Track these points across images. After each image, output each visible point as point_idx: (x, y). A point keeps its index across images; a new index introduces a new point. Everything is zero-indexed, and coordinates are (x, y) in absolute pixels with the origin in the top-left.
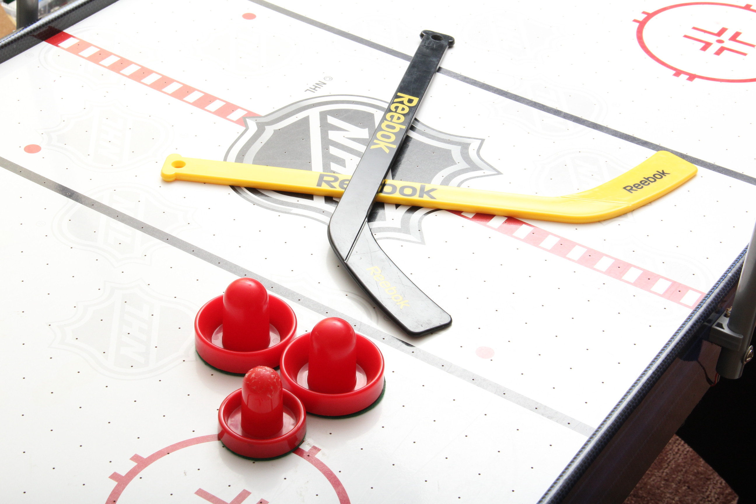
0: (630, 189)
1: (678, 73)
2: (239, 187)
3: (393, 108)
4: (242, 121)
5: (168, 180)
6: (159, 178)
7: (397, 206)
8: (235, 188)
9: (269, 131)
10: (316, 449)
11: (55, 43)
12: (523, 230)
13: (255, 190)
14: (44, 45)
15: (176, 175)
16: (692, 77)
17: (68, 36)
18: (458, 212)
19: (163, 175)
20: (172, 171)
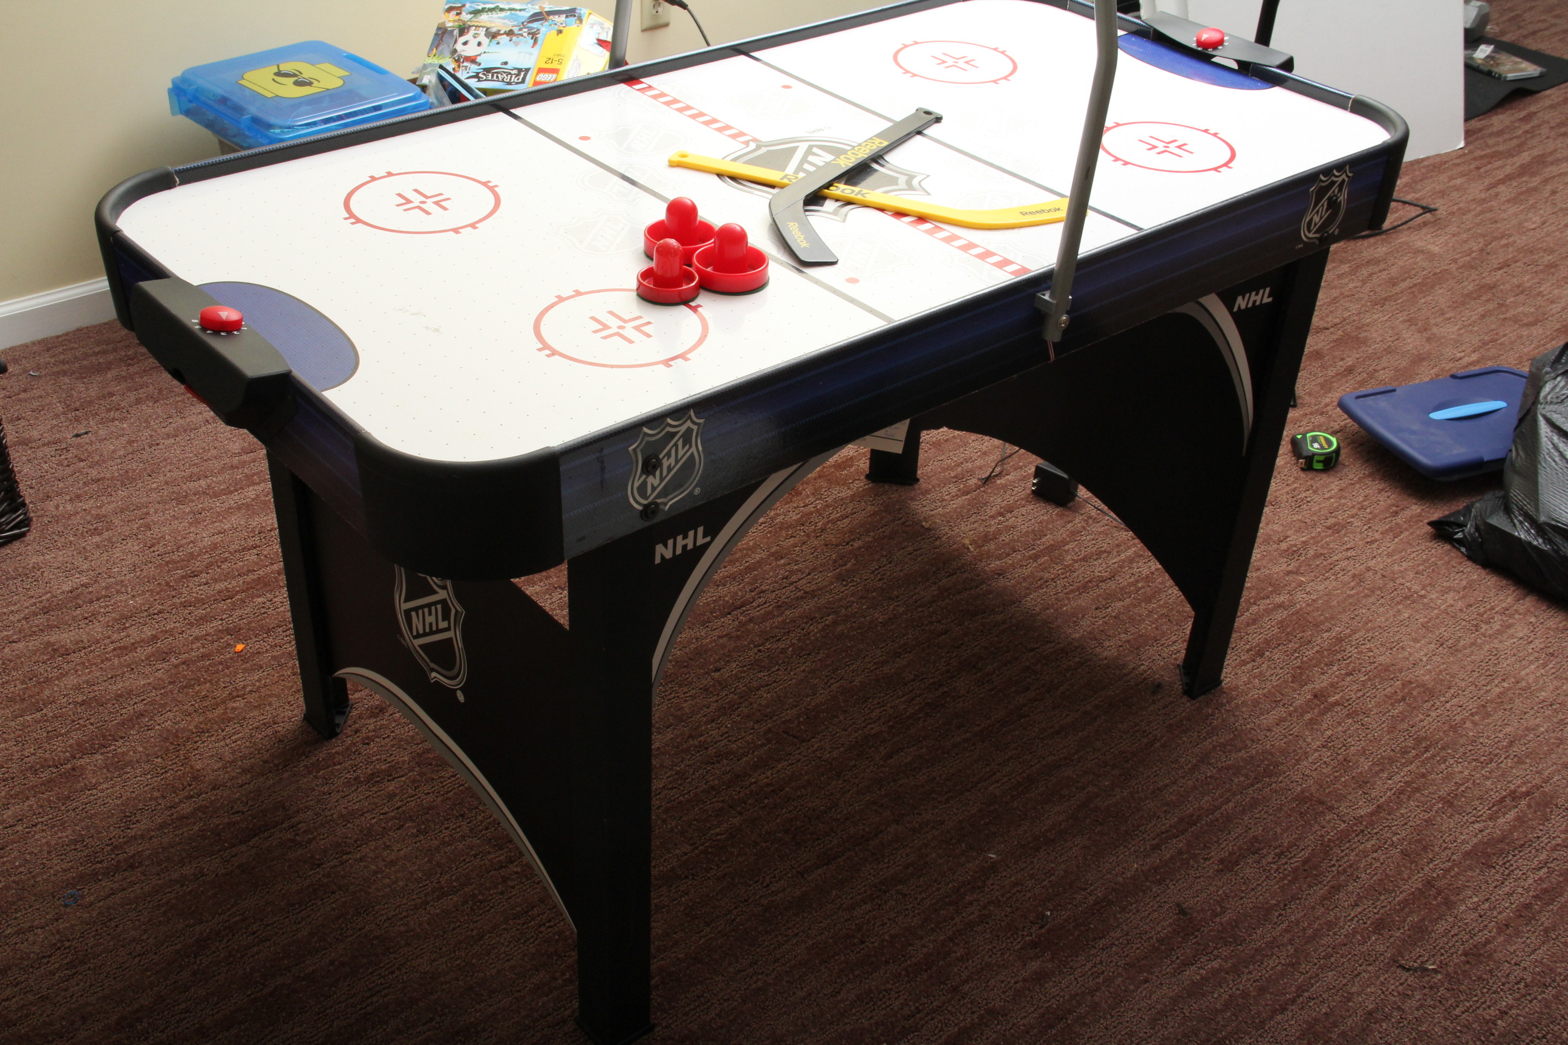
0: (1024, 214)
1: (1117, 159)
2: (723, 175)
3: (863, 145)
4: (747, 143)
5: (674, 165)
6: (667, 163)
7: (837, 200)
8: (720, 175)
9: (764, 150)
10: (699, 306)
11: (630, 85)
12: (927, 226)
13: (734, 178)
14: (622, 87)
15: (679, 162)
16: (1126, 163)
17: (642, 83)
18: (882, 210)
19: (669, 161)
20: (677, 159)
